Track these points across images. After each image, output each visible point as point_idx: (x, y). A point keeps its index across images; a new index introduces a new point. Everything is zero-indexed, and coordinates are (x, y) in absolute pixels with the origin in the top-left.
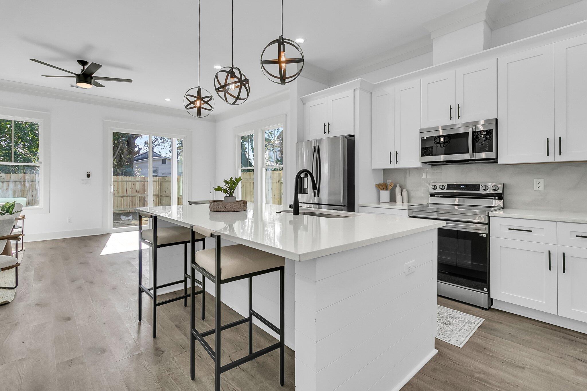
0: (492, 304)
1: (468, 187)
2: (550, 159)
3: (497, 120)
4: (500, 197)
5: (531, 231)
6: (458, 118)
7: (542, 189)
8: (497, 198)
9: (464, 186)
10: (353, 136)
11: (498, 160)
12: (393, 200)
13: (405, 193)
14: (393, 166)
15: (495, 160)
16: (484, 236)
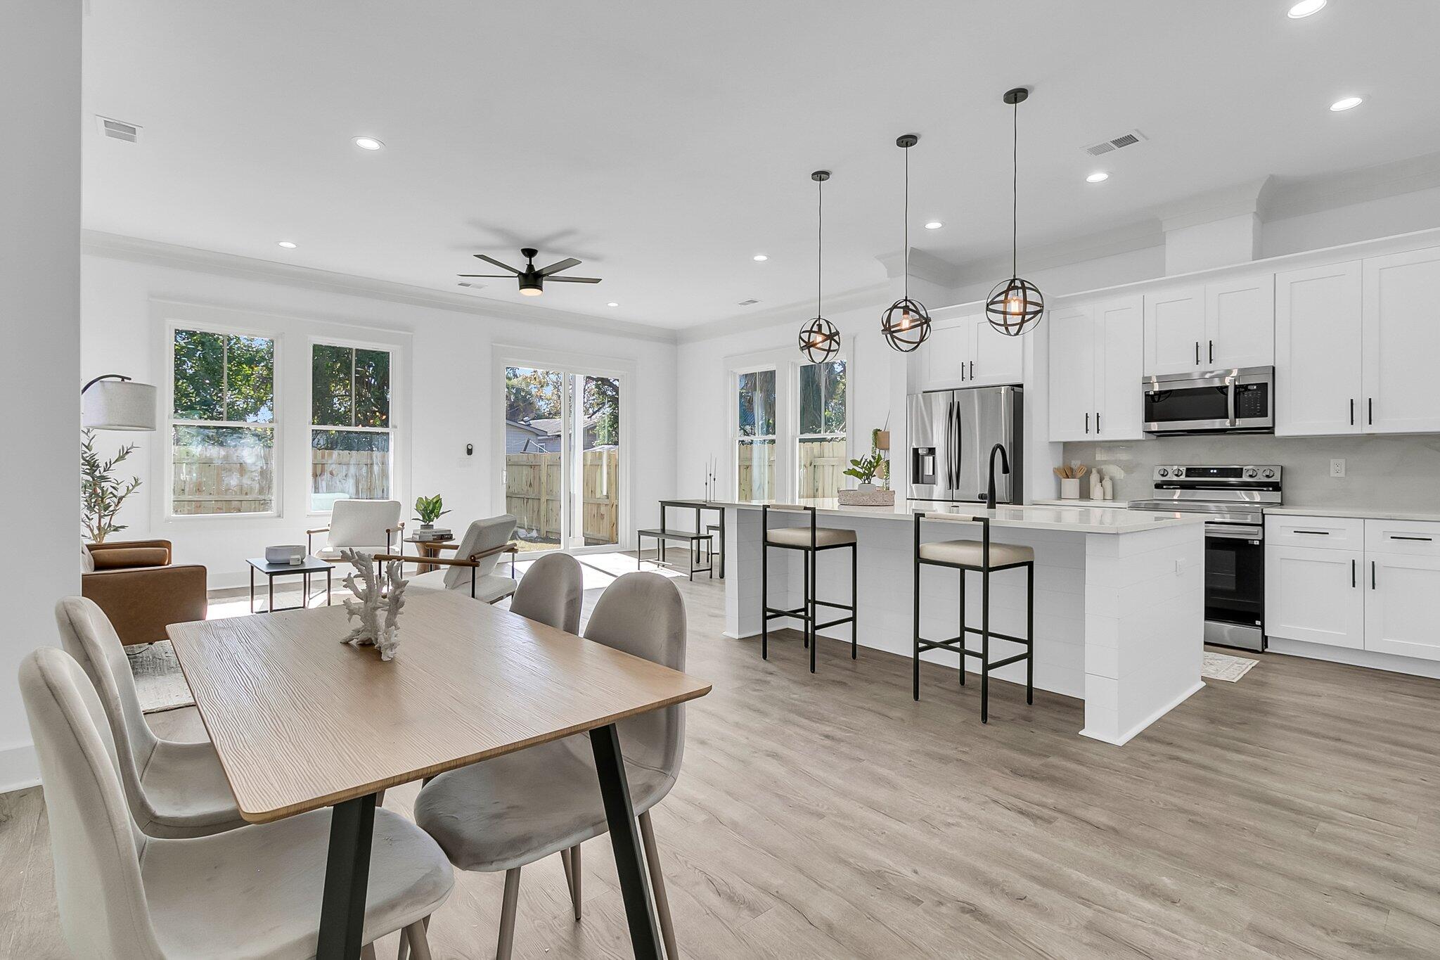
0: (1267, 647)
1: (1224, 472)
2: (1356, 430)
3: (1274, 368)
4: (1276, 487)
5: (1328, 533)
6: (1211, 362)
7: (1342, 474)
8: (1271, 489)
9: (1215, 471)
10: (1021, 386)
11: (1274, 430)
12: (1085, 494)
13: (1107, 483)
14: (1092, 436)
15: (1270, 430)
16: (1257, 543)
